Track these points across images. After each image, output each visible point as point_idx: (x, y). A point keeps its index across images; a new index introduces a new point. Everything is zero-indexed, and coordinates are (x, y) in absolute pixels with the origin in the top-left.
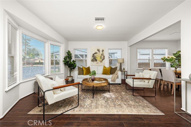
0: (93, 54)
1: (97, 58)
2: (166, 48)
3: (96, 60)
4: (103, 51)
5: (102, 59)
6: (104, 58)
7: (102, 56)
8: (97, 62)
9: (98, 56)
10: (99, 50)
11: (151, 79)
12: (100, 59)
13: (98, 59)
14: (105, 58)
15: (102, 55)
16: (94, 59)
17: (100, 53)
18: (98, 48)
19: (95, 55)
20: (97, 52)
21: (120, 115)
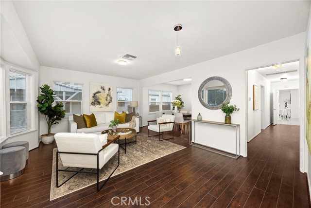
0: (95, 94)
1: (101, 100)
2: (171, 92)
3: (99, 103)
4: (110, 89)
5: (108, 102)
6: (111, 101)
7: (109, 98)
8: (100, 106)
9: (102, 97)
10: (103, 88)
11: (171, 122)
12: (106, 101)
13: (103, 101)
14: (113, 100)
15: (108, 95)
16: (96, 101)
17: (105, 93)
18: (103, 85)
19: (97, 94)
20: (101, 90)
21: (163, 157)
